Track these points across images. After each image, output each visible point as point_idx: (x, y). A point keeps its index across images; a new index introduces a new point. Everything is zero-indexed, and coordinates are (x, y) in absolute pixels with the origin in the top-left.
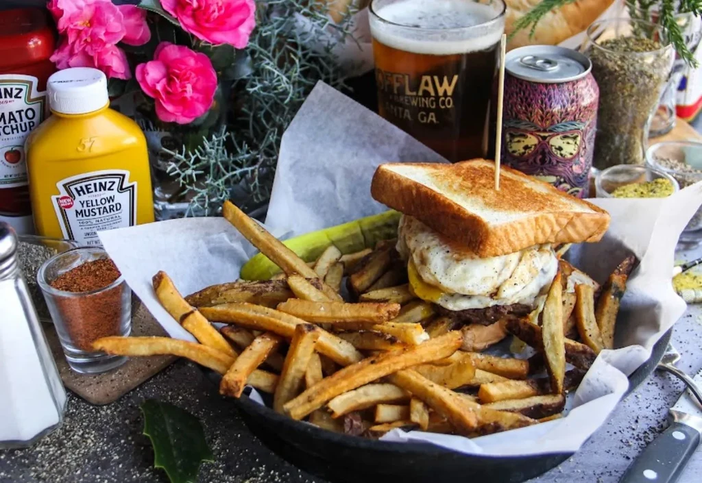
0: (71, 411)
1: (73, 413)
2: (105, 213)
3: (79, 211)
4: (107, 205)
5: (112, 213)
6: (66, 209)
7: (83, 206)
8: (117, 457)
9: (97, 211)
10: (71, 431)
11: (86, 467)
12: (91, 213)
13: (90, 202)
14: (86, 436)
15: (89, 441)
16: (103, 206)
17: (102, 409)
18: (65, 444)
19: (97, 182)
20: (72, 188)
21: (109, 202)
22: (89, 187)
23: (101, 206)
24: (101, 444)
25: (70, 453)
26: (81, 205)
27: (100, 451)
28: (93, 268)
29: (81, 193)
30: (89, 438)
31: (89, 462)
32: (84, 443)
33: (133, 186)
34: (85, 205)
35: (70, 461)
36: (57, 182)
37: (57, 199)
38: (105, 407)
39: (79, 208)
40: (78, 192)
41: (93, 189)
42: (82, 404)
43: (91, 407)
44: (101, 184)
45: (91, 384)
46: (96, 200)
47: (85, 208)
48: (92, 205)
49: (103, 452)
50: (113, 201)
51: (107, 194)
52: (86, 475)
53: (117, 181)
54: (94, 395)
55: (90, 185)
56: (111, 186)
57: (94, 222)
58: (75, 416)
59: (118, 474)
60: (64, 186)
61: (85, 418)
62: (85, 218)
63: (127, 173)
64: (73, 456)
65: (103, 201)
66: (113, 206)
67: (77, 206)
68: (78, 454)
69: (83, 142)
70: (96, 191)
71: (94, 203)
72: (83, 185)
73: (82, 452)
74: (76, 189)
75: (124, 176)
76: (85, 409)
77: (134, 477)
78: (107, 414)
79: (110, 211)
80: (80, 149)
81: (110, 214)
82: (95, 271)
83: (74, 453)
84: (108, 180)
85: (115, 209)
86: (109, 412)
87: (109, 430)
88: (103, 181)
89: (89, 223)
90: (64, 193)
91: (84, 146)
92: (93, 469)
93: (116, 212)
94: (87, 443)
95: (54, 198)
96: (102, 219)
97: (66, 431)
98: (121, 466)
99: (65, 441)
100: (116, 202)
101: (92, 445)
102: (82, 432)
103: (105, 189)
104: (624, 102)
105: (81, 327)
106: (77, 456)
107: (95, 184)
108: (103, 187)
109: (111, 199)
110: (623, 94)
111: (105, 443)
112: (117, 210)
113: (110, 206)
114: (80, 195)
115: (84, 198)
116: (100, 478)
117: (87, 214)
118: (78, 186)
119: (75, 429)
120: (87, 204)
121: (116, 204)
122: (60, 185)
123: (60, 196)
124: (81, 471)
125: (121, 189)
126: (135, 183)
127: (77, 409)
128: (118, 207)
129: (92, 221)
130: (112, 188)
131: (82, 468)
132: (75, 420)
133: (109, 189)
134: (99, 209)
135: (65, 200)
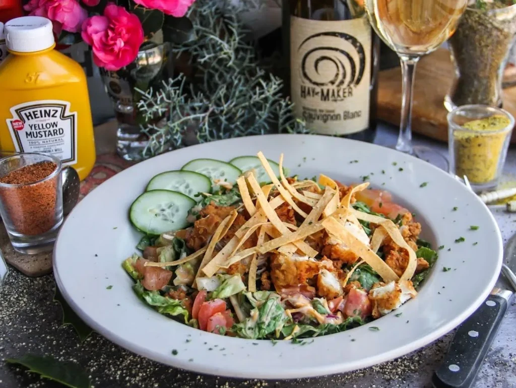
0: (11, 281)
1: (12, 282)
2: (50, 136)
3: (29, 133)
4: (51, 129)
5: (56, 136)
6: (19, 131)
7: (31, 129)
8: (41, 314)
9: (43, 134)
10: (9, 295)
11: (17, 320)
12: (39, 135)
13: (37, 126)
14: (20, 298)
15: (22, 302)
16: (48, 130)
17: (36, 280)
18: (2, 304)
19: (43, 109)
20: (23, 113)
21: (53, 127)
22: (36, 113)
23: (46, 129)
24: (31, 304)
25: (5, 311)
26: (30, 128)
27: (30, 309)
28: (32, 169)
29: (30, 118)
30: (22, 300)
31: (19, 317)
32: (18, 304)
33: (73, 116)
34: (33, 127)
35: (4, 316)
36: (10, 107)
37: (11, 122)
38: (38, 278)
39: (29, 131)
40: (28, 117)
41: (39, 115)
42: (20, 277)
43: (27, 278)
44: (45, 111)
45: (28, 262)
46: (42, 125)
47: (33, 130)
48: (39, 129)
49: (31, 310)
50: (56, 126)
51: (52, 120)
52: (15, 326)
53: (59, 110)
54: (29, 269)
55: (37, 111)
56: (55, 114)
57: (41, 142)
58: (13, 285)
59: (41, 326)
60: (16, 111)
61: (21, 286)
62: (33, 138)
63: (68, 104)
64: (8, 313)
65: (48, 126)
66: (57, 131)
67: (27, 129)
68: (12, 311)
69: (30, 76)
70: (42, 117)
71: (41, 127)
72: (31, 111)
73: (15, 310)
74: (26, 114)
75: (65, 106)
76: (23, 280)
77: (54, 328)
78: (39, 283)
79: (54, 135)
80: (27, 81)
81: (53, 137)
82: (33, 171)
83: (8, 311)
84: (52, 109)
85: (58, 133)
86: (41, 282)
87: (39, 295)
88: (47, 109)
89: (37, 144)
90: (16, 117)
91: (31, 79)
92: (21, 322)
93: (59, 136)
94: (20, 303)
95: (8, 121)
96: (48, 140)
97: (5, 295)
98: (44, 320)
99: (3, 302)
100: (59, 127)
101: (23, 305)
102: (17, 296)
103: (49, 116)
104: (481, 51)
105: (20, 214)
106: (10, 313)
107: (41, 112)
108: (47, 114)
109: (55, 124)
110: (480, 44)
111: (34, 304)
112: (60, 134)
113: (54, 131)
114: (29, 119)
115: (33, 122)
116: (26, 328)
117: (35, 136)
118: (27, 112)
119: (12, 293)
120: (35, 127)
121: (59, 129)
122: (13, 110)
123: (13, 120)
124: (12, 324)
125: (63, 117)
126: (76, 113)
127: (15, 279)
128: (61, 132)
129: (40, 141)
130: (55, 115)
131: (13, 321)
132: (13, 288)
133: (53, 116)
134: (45, 132)
135: (17, 123)
